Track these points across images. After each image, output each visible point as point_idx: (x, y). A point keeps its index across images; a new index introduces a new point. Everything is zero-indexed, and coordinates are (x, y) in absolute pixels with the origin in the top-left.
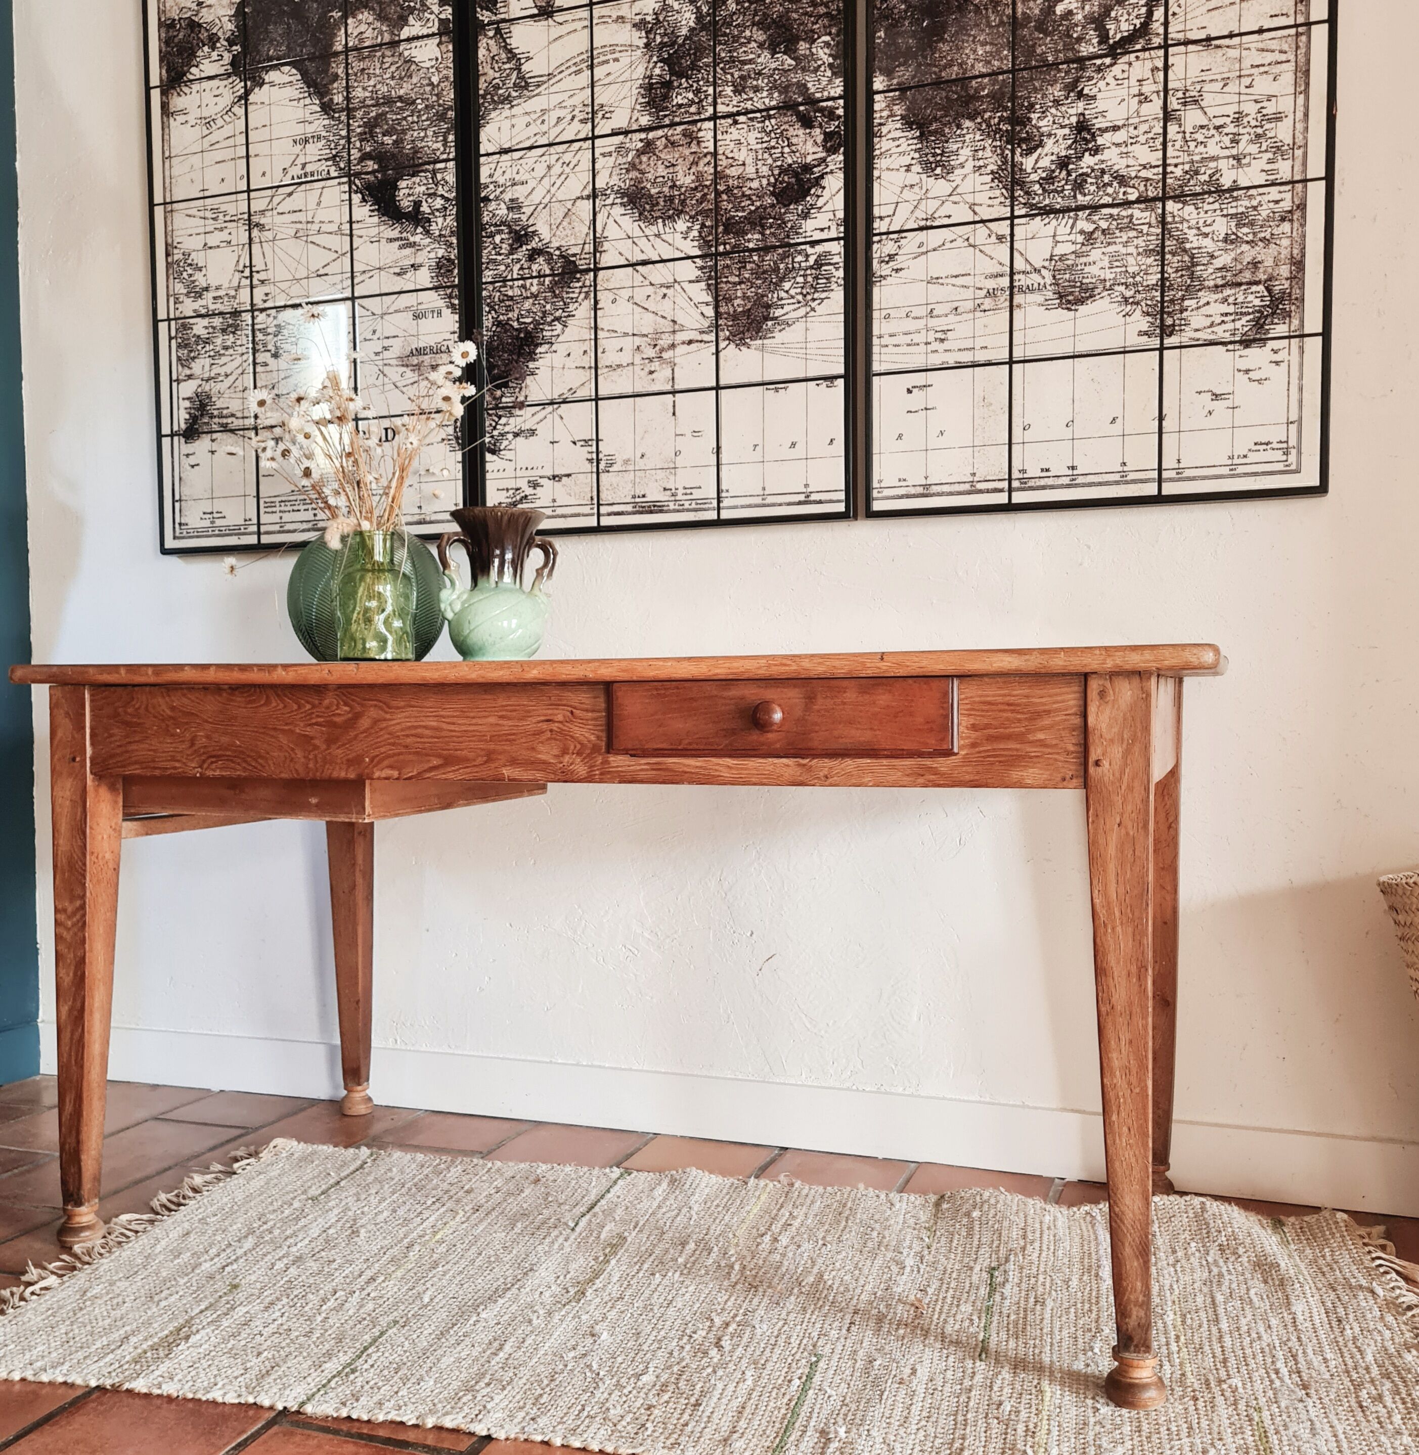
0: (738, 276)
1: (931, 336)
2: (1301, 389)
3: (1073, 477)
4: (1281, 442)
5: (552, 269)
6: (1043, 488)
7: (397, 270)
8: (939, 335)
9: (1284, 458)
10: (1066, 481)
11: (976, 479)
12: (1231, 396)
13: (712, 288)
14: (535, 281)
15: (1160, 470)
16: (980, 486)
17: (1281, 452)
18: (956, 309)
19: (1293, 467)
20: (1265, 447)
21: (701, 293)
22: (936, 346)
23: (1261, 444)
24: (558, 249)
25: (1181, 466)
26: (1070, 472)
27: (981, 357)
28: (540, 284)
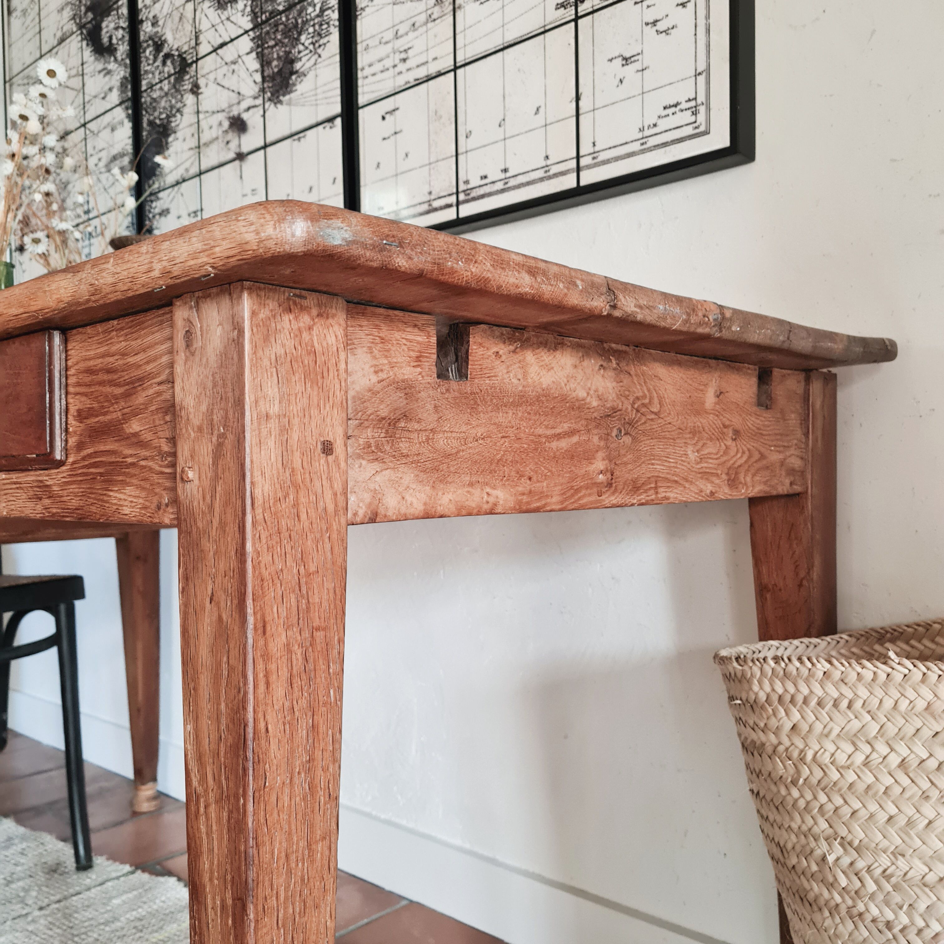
0: (274, 39)
1: (398, 56)
2: (708, 31)
3: (505, 180)
4: (689, 100)
5: (174, 69)
6: (482, 196)
7: (103, 95)
8: (403, 56)
9: (693, 119)
10: (499, 186)
11: (433, 197)
12: (639, 57)
13: (260, 55)
14: (166, 82)
15: (578, 157)
16: (436, 204)
17: (689, 112)
18: (414, 25)
19: (702, 129)
20: (673, 110)
21: (253, 63)
22: (402, 67)
23: (671, 107)
24: (177, 50)
25: (597, 149)
26: (503, 176)
27: (433, 69)
28: (169, 82)
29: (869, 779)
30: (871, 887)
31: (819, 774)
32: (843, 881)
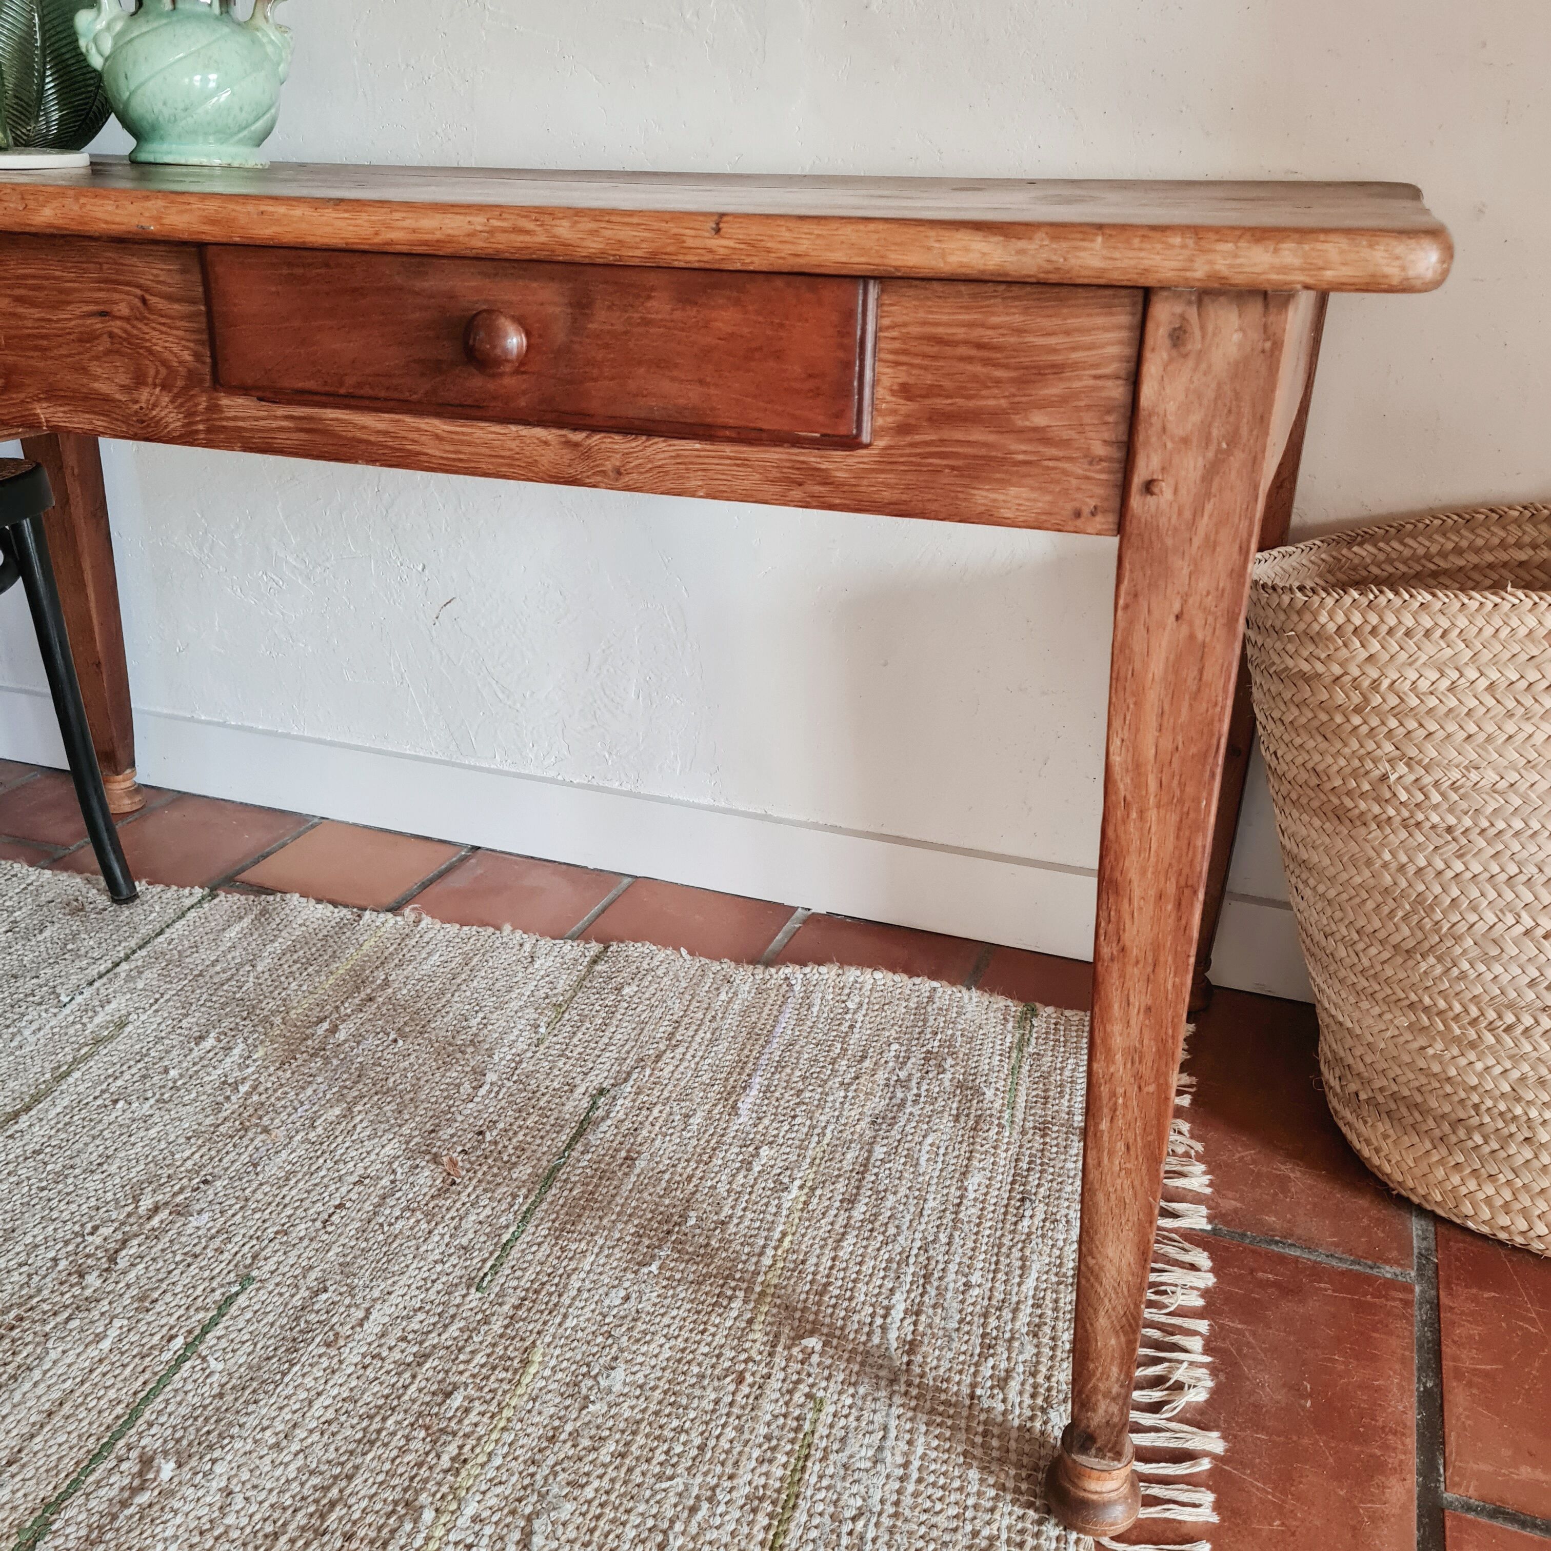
29: (1452, 702)
30: (1436, 798)
31: (1393, 701)
32: (1403, 796)
